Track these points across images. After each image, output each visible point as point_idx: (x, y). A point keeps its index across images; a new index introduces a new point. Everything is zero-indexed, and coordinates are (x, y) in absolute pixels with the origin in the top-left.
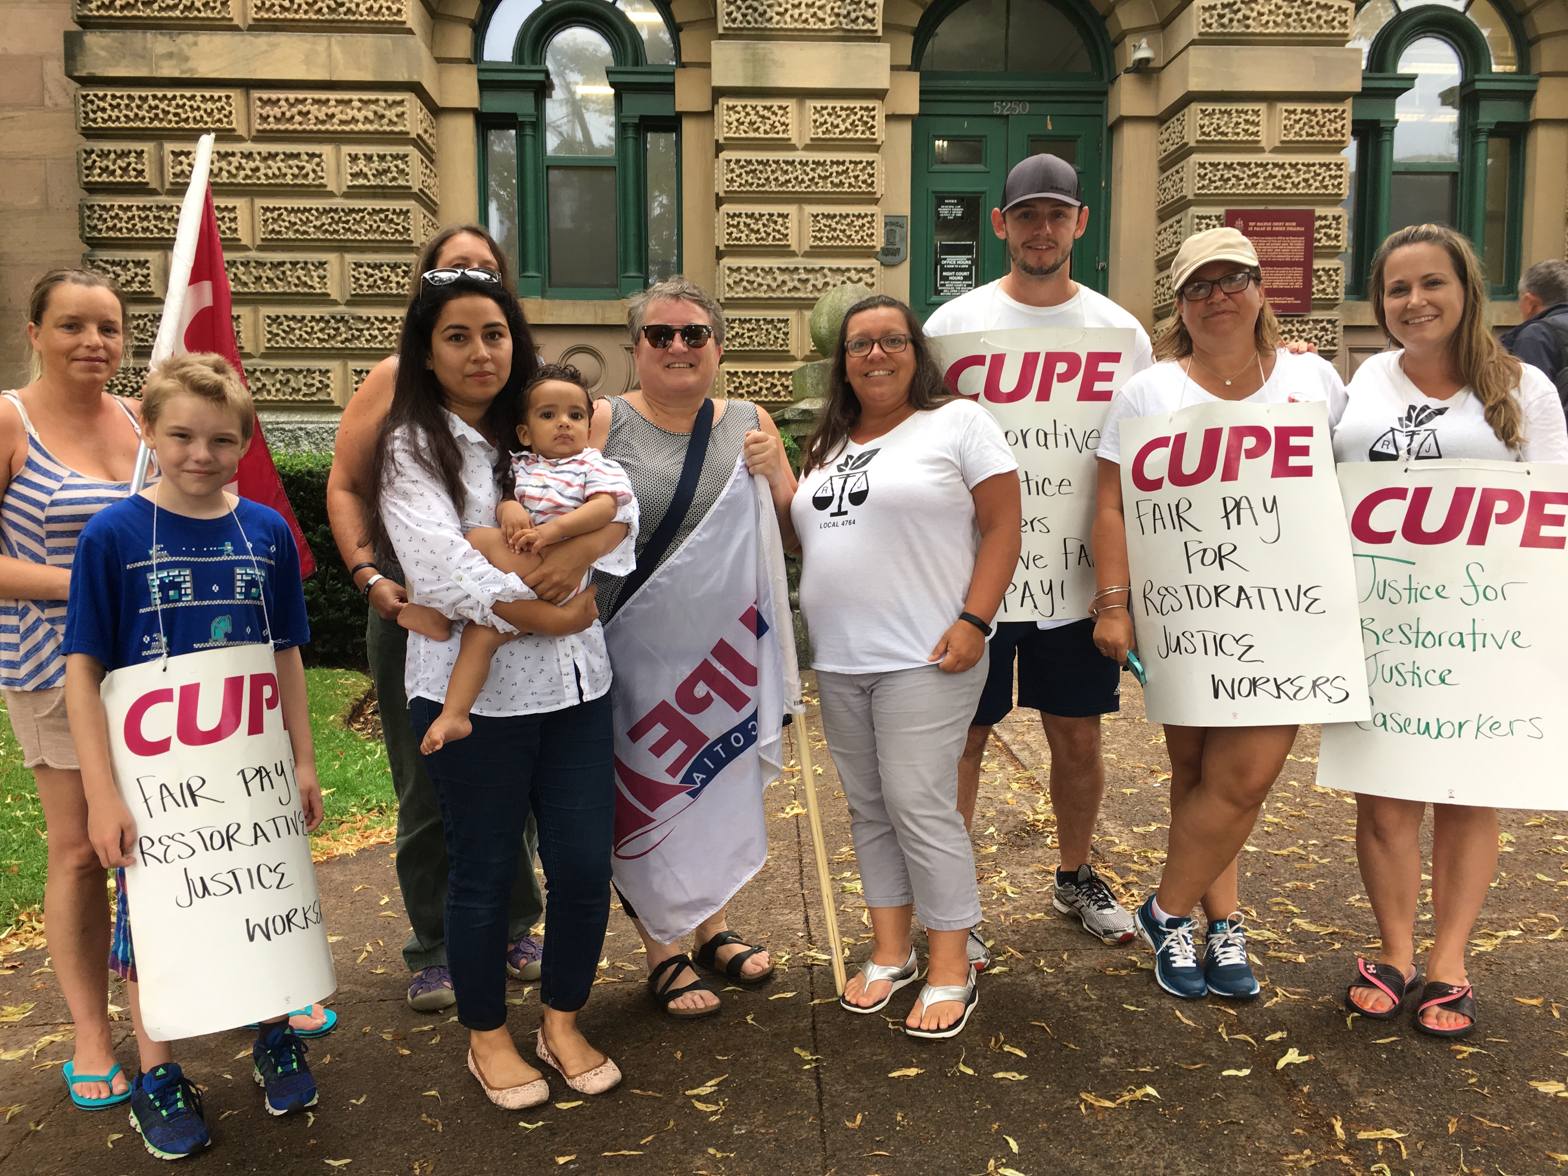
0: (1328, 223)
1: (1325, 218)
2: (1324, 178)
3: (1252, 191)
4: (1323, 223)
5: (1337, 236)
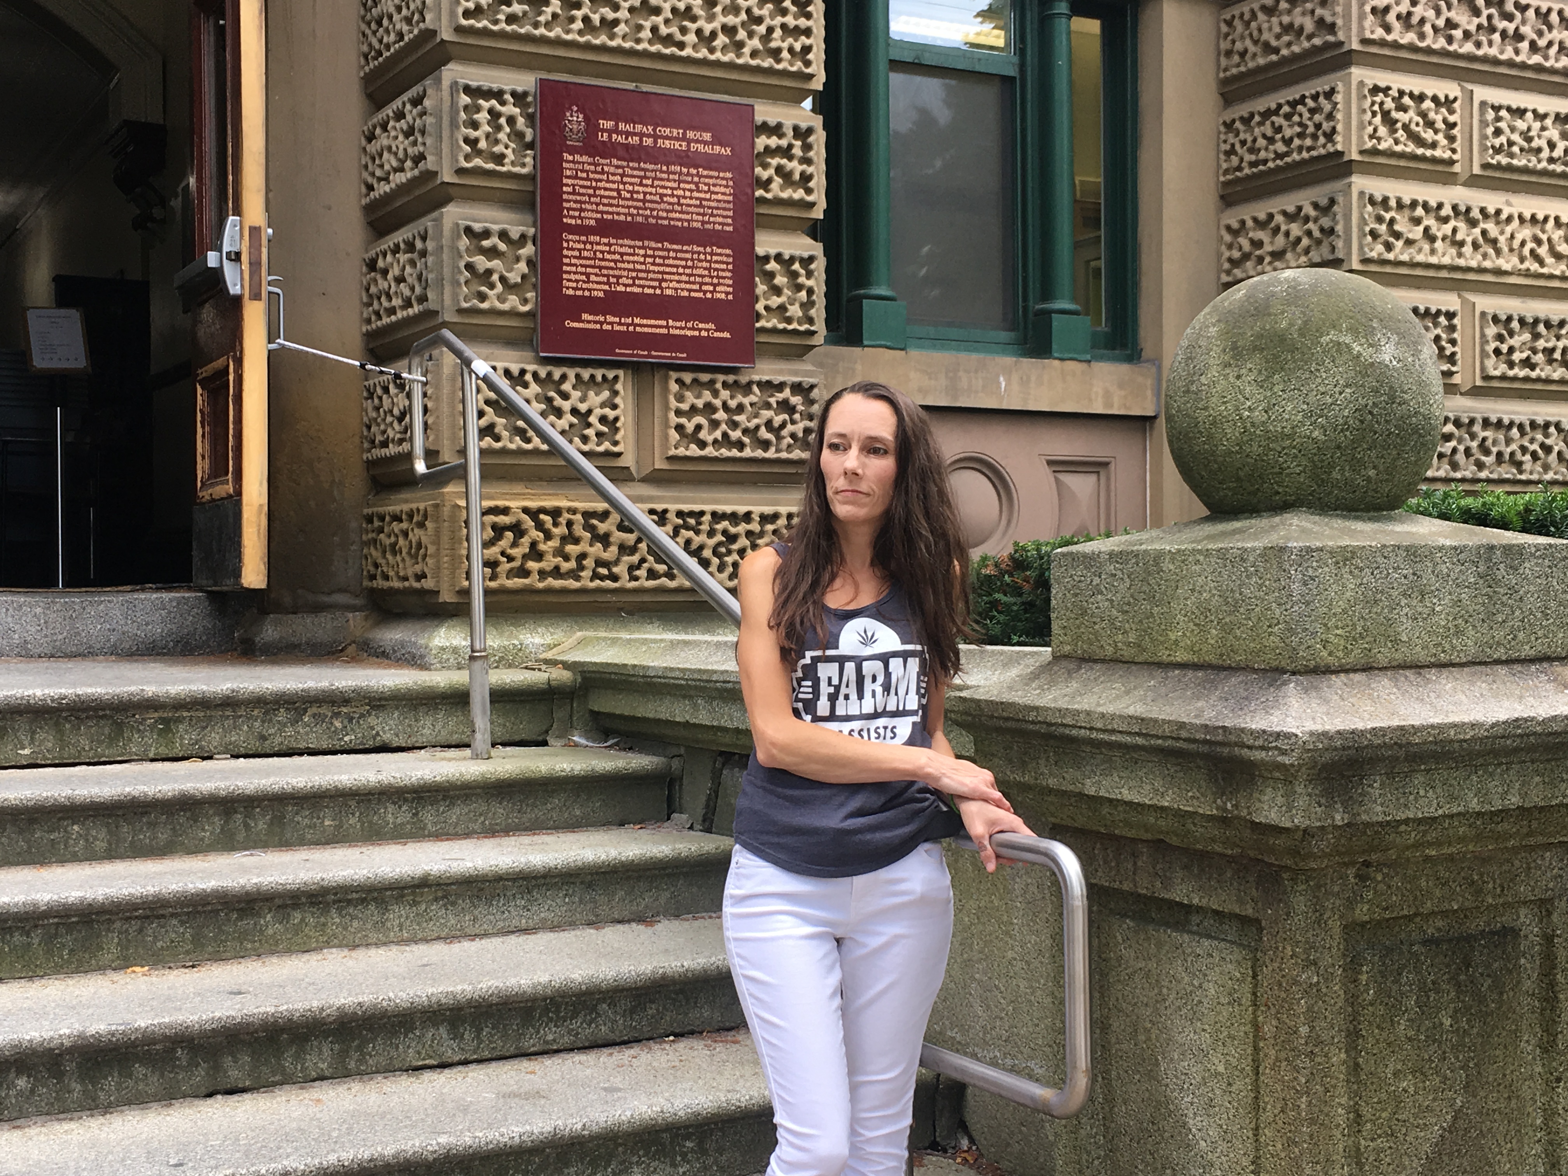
0: (784, 143)
2: (770, 30)
4: (773, 142)
5: (804, 178)
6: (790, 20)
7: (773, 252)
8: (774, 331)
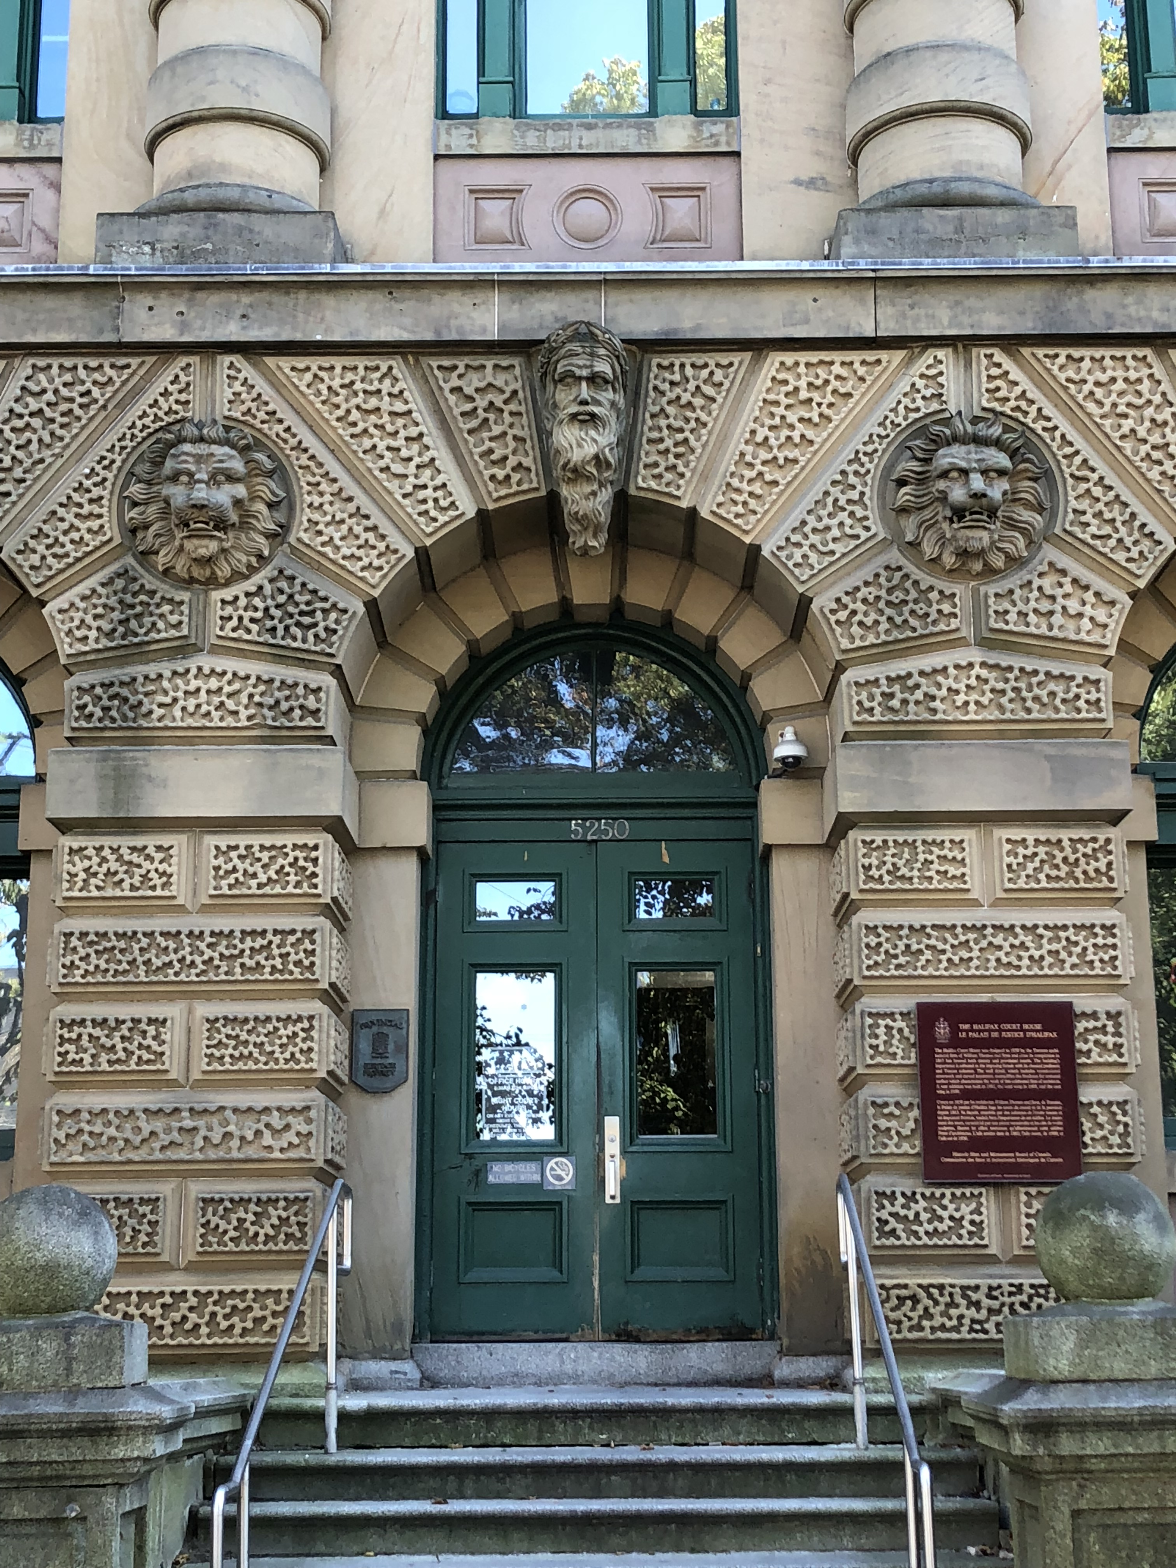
0: (1099, 1024)
1: (1094, 1016)
2: (1085, 949)
3: (963, 971)
4: (1091, 1024)
5: (1118, 1047)
6: (1100, 941)
7: (1094, 1100)
8: (1099, 1154)
